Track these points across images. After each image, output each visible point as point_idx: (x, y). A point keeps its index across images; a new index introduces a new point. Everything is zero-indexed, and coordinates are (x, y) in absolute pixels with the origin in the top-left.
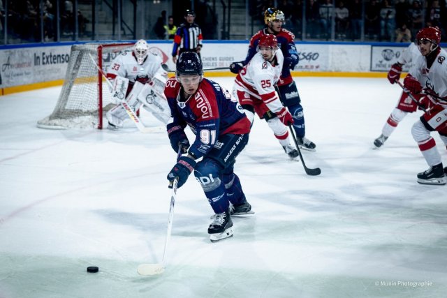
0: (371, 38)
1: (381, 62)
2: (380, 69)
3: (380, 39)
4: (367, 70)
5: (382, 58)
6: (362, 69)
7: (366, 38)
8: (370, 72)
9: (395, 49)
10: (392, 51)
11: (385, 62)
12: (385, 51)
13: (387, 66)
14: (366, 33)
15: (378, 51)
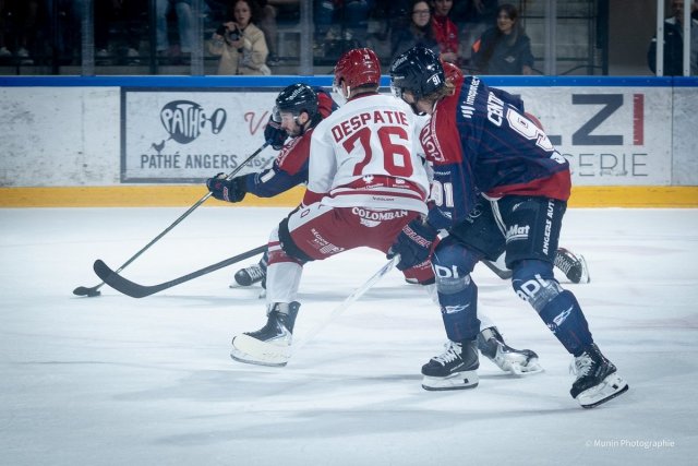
0: (122, 61)
1: (159, 148)
2: (156, 172)
3: (153, 62)
4: (110, 179)
5: (161, 134)
6: (89, 175)
7: (99, 62)
8: (118, 183)
9: (209, 101)
10: (196, 106)
11: (172, 147)
12: (172, 106)
13: (182, 162)
14: (100, 43)
15: (149, 107)
